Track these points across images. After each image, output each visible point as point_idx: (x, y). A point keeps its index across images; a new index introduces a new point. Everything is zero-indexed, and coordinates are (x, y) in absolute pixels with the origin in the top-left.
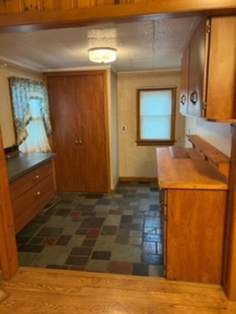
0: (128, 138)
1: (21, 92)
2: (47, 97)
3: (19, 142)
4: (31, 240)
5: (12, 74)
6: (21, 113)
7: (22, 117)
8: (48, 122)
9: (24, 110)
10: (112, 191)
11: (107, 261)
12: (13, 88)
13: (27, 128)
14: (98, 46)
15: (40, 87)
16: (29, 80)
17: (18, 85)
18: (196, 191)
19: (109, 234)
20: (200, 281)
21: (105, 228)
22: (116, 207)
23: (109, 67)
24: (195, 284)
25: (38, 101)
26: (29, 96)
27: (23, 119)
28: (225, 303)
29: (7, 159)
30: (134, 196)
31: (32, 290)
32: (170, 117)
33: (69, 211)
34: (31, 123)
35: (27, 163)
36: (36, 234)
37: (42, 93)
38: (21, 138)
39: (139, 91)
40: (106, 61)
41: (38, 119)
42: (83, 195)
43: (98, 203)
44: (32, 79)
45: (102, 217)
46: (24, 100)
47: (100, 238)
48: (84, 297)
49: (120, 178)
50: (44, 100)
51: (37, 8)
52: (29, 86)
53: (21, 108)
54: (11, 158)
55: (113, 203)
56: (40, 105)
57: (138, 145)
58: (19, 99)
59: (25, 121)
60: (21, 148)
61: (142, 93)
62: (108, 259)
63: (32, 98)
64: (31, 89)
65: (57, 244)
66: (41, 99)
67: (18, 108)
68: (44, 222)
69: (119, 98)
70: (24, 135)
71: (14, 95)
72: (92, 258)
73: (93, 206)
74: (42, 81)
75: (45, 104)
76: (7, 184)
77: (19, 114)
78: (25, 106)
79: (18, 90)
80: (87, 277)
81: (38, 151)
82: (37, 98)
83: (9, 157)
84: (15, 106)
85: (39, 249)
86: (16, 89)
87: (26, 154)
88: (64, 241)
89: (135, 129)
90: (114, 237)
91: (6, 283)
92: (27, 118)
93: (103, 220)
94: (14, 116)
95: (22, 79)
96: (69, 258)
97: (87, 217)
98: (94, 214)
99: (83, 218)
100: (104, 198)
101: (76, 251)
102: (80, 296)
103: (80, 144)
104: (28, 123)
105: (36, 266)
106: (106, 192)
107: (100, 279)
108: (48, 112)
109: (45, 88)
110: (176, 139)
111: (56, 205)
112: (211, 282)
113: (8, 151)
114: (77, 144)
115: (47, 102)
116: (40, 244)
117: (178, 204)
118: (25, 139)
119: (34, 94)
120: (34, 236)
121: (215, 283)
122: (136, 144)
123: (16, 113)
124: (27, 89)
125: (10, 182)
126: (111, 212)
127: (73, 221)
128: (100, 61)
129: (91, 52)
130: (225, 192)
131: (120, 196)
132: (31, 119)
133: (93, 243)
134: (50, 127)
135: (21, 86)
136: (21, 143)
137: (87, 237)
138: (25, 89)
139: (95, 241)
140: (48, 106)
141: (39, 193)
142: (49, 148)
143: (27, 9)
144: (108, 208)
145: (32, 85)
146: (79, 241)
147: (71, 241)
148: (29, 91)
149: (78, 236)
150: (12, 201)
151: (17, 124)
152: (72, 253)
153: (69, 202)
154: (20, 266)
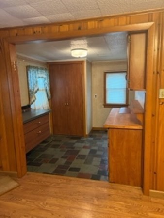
0: (99, 103)
1: (33, 74)
2: (49, 77)
3: (31, 103)
4: (35, 160)
5: (28, 64)
6: (32, 86)
7: (33, 88)
8: (49, 92)
9: (34, 85)
10: (87, 135)
11: (77, 173)
12: (29, 72)
13: (36, 95)
14: (76, 48)
15: (44, 71)
16: (37, 67)
17: (31, 70)
18: (125, 130)
19: (81, 159)
20: (129, 184)
21: (79, 156)
22: (88, 145)
23: (86, 59)
24: (125, 186)
25: (43, 79)
26: (37, 76)
27: (34, 90)
28: (141, 196)
29: (23, 112)
30: (100, 139)
31: (33, 183)
32: (125, 90)
33: (59, 145)
34: (38, 92)
35: (35, 114)
36: (39, 156)
37: (45, 74)
38: (32, 100)
39: (105, 73)
40: (81, 56)
41: (43, 90)
42: (68, 137)
43: (77, 142)
44: (39, 66)
45: (78, 149)
46: (34, 79)
47: (75, 161)
48: (61, 188)
49: (93, 128)
50: (46, 79)
51: (40, 32)
52: (38, 71)
53: (32, 83)
54: (26, 111)
55: (87, 142)
56: (44, 82)
57: (105, 107)
58: (32, 78)
59: (35, 91)
60: (32, 106)
61: (107, 75)
62: (78, 171)
63: (39, 77)
64: (39, 72)
65: (50, 162)
66: (45, 78)
67: (31, 83)
68: (43, 151)
69: (93, 78)
70: (34, 99)
71: (29, 76)
72: (69, 171)
73: (74, 144)
74: (46, 67)
75: (47, 81)
76: (22, 124)
77: (31, 87)
78: (35, 82)
79: (31, 73)
80: (64, 179)
81: (42, 109)
82: (42, 78)
83: (25, 111)
84: (29, 82)
85: (39, 165)
86: (30, 72)
87: (35, 110)
88: (54, 161)
89: (103, 97)
90: (84, 161)
91: (19, 179)
92: (36, 89)
93: (79, 151)
94: (28, 88)
95: (34, 67)
96: (56, 170)
97: (69, 149)
98: (74, 148)
99: (67, 149)
100: (81, 139)
101: (60, 167)
102: (58, 188)
103: (68, 105)
104: (36, 92)
105: (37, 172)
106: (83, 136)
107: (71, 180)
108: (49, 86)
109: (47, 72)
110: (129, 103)
111: (51, 142)
112: (135, 185)
113: (24, 108)
114: (66, 105)
115: (49, 80)
116: (40, 162)
117: (115, 137)
118: (34, 101)
119: (41, 75)
120: (37, 158)
121: (137, 186)
122: (103, 106)
123: (30, 86)
124: (37, 72)
125: (24, 123)
126: (85, 147)
127: (60, 151)
128: (77, 56)
129: (73, 51)
130: (141, 131)
131: (92, 139)
132: (38, 90)
133: (71, 163)
134: (50, 95)
135: (33, 70)
136: (32, 103)
137: (68, 160)
138: (35, 72)
139: (72, 162)
140: (49, 82)
141: (40, 132)
142: (49, 108)
143: (35, 33)
144: (83, 145)
145: (40, 70)
146: (62, 162)
147: (58, 161)
148: (38, 73)
149: (63, 159)
150: (24, 134)
151: (30, 93)
152: (57, 167)
153: (60, 141)
154: (28, 171)
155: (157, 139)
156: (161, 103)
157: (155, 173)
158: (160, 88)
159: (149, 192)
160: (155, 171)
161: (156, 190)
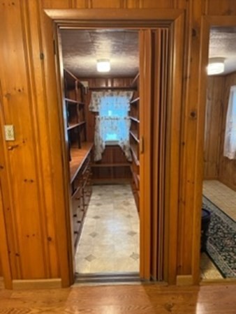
155: (13, 202)
156: (10, 148)
157: (17, 255)
158: (5, 124)
159: (12, 284)
160: (17, 252)
161: (22, 278)
